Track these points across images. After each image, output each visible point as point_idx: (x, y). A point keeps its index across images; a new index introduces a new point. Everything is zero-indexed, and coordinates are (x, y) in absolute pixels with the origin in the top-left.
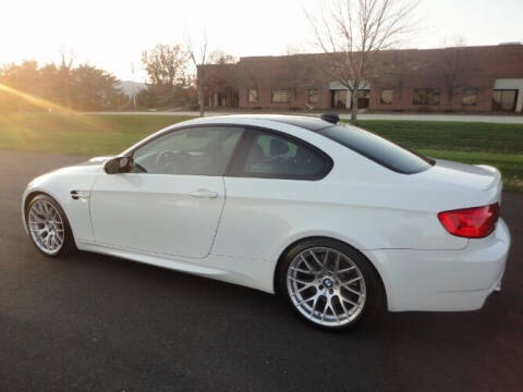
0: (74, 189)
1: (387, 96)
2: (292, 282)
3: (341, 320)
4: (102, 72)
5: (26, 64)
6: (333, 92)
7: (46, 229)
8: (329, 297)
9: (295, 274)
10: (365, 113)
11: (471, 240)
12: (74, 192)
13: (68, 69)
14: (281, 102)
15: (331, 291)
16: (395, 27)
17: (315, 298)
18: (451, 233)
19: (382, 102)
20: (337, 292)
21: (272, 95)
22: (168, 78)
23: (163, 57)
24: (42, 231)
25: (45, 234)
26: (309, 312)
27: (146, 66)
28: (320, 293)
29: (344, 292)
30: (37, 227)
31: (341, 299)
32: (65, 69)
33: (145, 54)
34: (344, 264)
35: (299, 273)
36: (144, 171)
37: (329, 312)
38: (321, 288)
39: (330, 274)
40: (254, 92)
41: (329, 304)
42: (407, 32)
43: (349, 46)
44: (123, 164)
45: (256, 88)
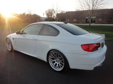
0: (13, 37)
1: (100, 20)
2: (50, 60)
3: (59, 69)
4: (38, 15)
5: (23, 14)
6: (87, 19)
7: (9, 46)
8: (58, 64)
9: (51, 58)
10: (94, 24)
11: (89, 52)
12: (13, 38)
13: (31, 15)
14: (75, 21)
15: (58, 63)
16: (101, 3)
17: (55, 64)
18: (84, 50)
19: (99, 21)
20: (59, 63)
21: (73, 20)
22: (51, 16)
23: (50, 12)
24: (8, 46)
25: (9, 47)
26: (53, 67)
27: (46, 14)
28: (56, 63)
29: (60, 63)
30: (8, 45)
31: (60, 64)
32: (30, 15)
33: (46, 11)
34: (60, 56)
35: (52, 58)
36: (26, 34)
37: (57, 67)
38: (56, 61)
39: (58, 59)
40: (69, 19)
41: (57, 65)
42: (104, 4)
43: (89, 8)
44: (21, 32)
45: (69, 18)
